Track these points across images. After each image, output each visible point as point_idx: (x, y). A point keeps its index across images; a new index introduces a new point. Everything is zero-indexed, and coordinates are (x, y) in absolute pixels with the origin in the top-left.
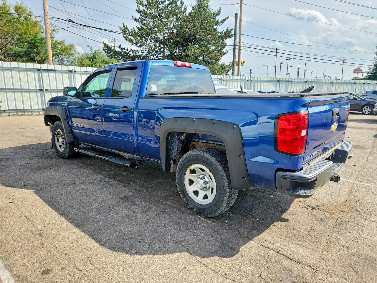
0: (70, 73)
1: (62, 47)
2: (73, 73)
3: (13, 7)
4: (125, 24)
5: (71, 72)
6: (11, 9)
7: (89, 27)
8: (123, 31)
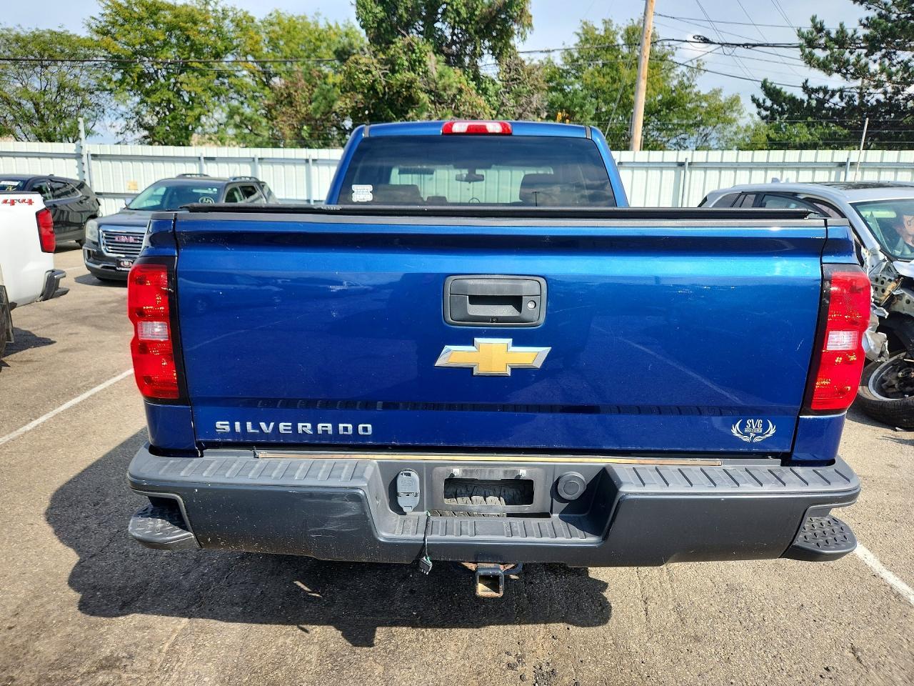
0: (679, 168)
1: (709, 105)
2: (685, 167)
3: (622, 32)
4: (818, 20)
5: (681, 165)
6: (619, 37)
7: (747, 45)
8: (806, 39)
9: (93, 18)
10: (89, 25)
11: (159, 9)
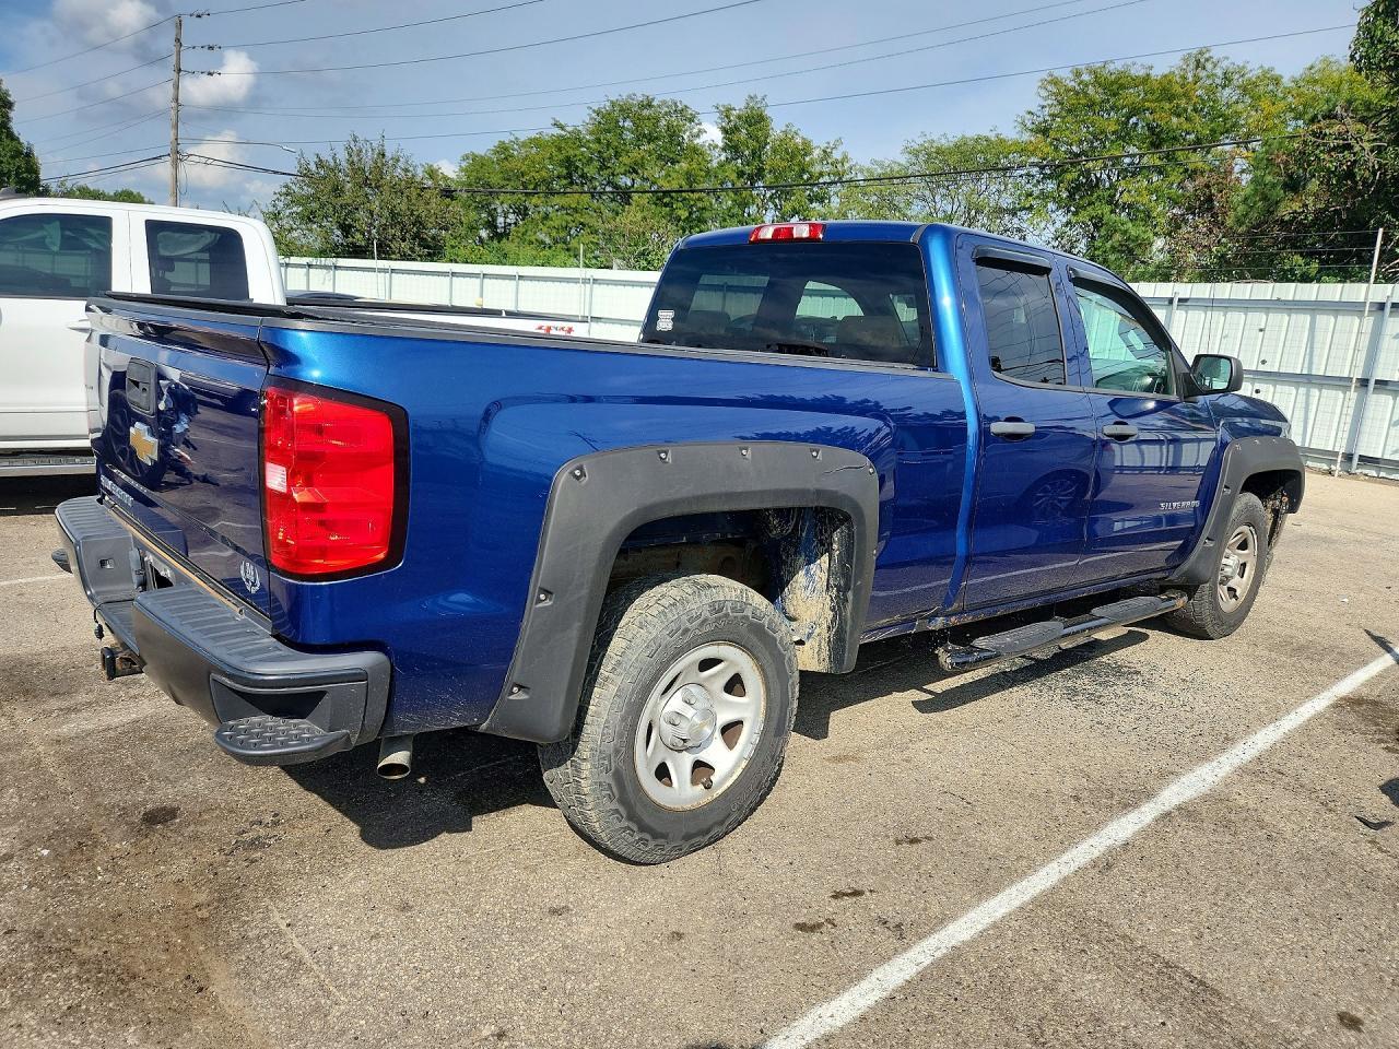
9: (1029, 113)
10: (1023, 123)
11: (1122, 87)
